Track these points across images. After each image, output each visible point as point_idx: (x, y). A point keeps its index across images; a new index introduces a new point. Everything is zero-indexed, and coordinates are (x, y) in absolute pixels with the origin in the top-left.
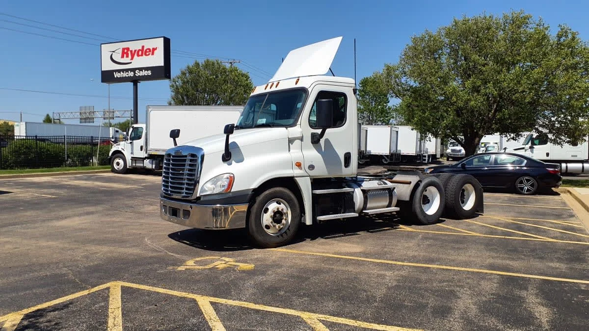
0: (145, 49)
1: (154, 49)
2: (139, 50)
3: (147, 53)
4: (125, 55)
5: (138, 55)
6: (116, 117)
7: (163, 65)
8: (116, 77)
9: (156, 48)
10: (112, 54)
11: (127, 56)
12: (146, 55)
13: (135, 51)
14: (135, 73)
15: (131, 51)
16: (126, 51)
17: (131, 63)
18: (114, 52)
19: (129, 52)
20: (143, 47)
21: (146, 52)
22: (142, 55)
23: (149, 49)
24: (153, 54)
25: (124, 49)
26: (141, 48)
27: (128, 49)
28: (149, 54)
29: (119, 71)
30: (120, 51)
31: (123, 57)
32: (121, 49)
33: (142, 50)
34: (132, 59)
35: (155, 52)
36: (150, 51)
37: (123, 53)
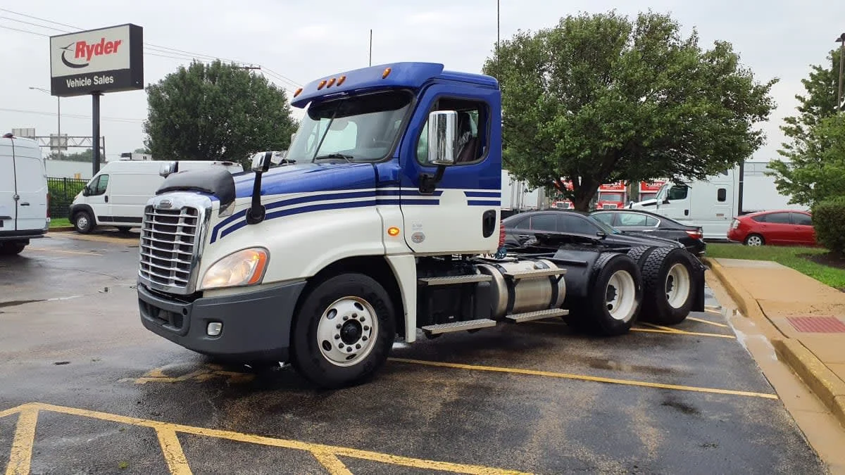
0: (105, 43)
1: (118, 43)
2: (98, 45)
3: (108, 50)
4: (80, 53)
5: (97, 53)
6: (71, 146)
7: (129, 67)
8: (69, 86)
9: (120, 41)
10: (64, 52)
11: (83, 55)
12: (106, 52)
13: (93, 46)
14: (93, 81)
15: (88, 47)
16: (81, 46)
17: (87, 65)
18: (65, 48)
19: (85, 49)
20: (103, 40)
21: (106, 48)
22: (101, 53)
23: (110, 43)
24: (115, 51)
25: (78, 44)
26: (100, 42)
27: (83, 43)
28: (111, 51)
29: (73, 77)
30: (74, 47)
31: (77, 56)
32: (75, 44)
33: (102, 45)
34: (89, 59)
35: (119, 47)
36: (111, 47)
37: (78, 50)
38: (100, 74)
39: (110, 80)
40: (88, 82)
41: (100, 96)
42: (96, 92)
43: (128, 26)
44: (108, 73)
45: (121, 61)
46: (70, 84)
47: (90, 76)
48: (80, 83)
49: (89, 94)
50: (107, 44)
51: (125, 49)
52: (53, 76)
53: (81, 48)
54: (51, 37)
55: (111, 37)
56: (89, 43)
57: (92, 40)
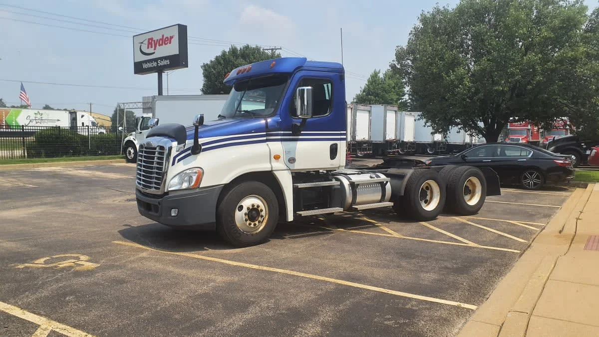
1: (172, 37)
2: (160, 40)
3: (166, 42)
4: (150, 46)
5: (160, 45)
7: (178, 53)
8: (144, 68)
10: (140, 47)
11: (152, 47)
12: (165, 44)
13: (157, 40)
14: (158, 63)
15: (154, 41)
16: (150, 41)
17: (154, 53)
18: (142, 43)
19: (153, 43)
20: (163, 36)
22: (162, 45)
23: (167, 38)
24: (170, 43)
27: (152, 39)
28: (167, 44)
29: (146, 62)
30: (146, 42)
31: (148, 48)
32: (147, 40)
33: (162, 39)
34: (155, 49)
35: (172, 40)
36: (168, 40)
37: (149, 44)
38: (162, 59)
39: (167, 62)
40: (155, 64)
41: (163, 74)
42: (160, 70)
43: (177, 26)
44: (166, 58)
45: (173, 49)
46: (145, 66)
47: (156, 60)
48: (149, 65)
49: (156, 72)
50: (165, 39)
51: (175, 41)
52: (136, 61)
53: (151, 42)
54: (133, 37)
55: (167, 34)
56: (155, 39)
57: (157, 37)
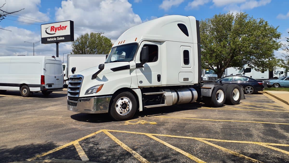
1: (66, 27)
2: (59, 27)
3: (63, 29)
4: (52, 30)
5: (58, 30)
7: (70, 34)
8: (48, 40)
9: (67, 26)
11: (53, 31)
12: (62, 30)
13: (57, 28)
15: (55, 28)
16: (53, 28)
17: (55, 34)
18: (47, 28)
19: (54, 28)
20: (61, 26)
21: (62, 28)
22: (60, 30)
23: (63, 27)
24: (65, 29)
25: (52, 27)
27: (53, 27)
30: (50, 28)
31: (51, 31)
34: (55, 32)
35: (66, 28)
36: (64, 28)
37: (51, 29)
38: (59, 37)
40: (55, 39)
41: (59, 44)
43: (70, 21)
44: (62, 36)
45: (67, 32)
48: (52, 39)
49: (55, 43)
50: (62, 27)
52: (42, 37)
54: (41, 25)
55: (63, 24)
57: (57, 26)
